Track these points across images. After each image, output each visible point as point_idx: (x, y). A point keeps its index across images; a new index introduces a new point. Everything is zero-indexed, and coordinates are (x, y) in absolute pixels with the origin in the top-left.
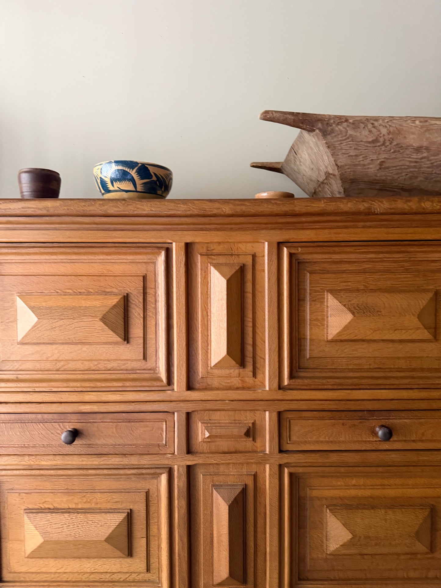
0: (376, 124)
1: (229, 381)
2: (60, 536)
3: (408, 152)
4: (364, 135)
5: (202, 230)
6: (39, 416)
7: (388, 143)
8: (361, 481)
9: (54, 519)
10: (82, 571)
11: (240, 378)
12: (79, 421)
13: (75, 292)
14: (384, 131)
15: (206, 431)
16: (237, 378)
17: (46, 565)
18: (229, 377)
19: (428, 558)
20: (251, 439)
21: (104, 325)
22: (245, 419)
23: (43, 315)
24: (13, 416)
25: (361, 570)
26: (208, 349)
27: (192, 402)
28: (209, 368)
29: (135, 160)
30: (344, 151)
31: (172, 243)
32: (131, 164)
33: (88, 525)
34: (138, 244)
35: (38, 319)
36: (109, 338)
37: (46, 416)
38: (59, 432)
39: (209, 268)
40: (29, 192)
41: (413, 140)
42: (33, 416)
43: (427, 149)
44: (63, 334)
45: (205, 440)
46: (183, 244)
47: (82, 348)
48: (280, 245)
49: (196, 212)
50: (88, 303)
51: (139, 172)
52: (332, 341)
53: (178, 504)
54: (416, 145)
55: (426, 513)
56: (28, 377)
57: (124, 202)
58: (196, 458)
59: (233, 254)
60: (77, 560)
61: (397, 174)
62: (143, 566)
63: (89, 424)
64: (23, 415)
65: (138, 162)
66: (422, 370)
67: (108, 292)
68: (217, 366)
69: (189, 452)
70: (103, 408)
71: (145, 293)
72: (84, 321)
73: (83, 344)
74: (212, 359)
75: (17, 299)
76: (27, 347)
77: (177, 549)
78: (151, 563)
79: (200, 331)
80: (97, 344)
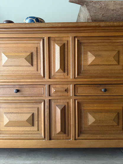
0: (101, 3)
1: (60, 77)
2: (14, 120)
3: (110, 11)
4: (98, 6)
5: (53, 33)
6: (8, 86)
7: (104, 8)
8: (98, 105)
9: (12, 115)
10: (20, 130)
11: (64, 76)
12: (19, 87)
13: (18, 52)
14: (103, 5)
15: (54, 90)
17: (10, 129)
18: (61, 75)
19: (117, 127)
20: (67, 92)
21: (26, 61)
22: (65, 87)
24: (1, 86)
25: (98, 131)
26: (55, 67)
27: (50, 82)
28: (55, 73)
29: (35, 16)
30: (92, 11)
31: (44, 37)
32: (34, 18)
33: (21, 117)
35: (8, 58)
36: (27, 65)
37: (10, 86)
38: (13, 90)
39: (55, 44)
41: (111, 7)
42: (6, 86)
43: (115, 10)
44: (15, 63)
45: (54, 92)
46: (48, 37)
47: (20, 68)
48: (75, 37)
49: (51, 26)
50: (22, 54)
51: (36, 20)
52: (89, 65)
53: (47, 110)
54: (112, 9)
55: (116, 114)
56: (5, 75)
59: (62, 40)
60: (18, 127)
61: (107, 18)
62: (36, 129)
63: (22, 88)
64: (3, 86)
66: (115, 73)
67: (27, 52)
68: (57, 72)
69: (49, 96)
70: (26, 83)
71: (37, 52)
72: (20, 59)
73: (20, 66)
74: (56, 70)
75: (2, 54)
76: (5, 67)
77: (46, 123)
78: (39, 128)
79: (52, 62)
80: (24, 66)
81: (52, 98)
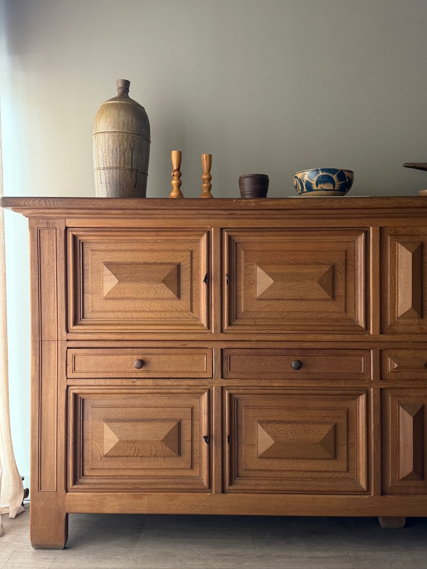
1: (411, 328)
2: (286, 439)
5: (393, 217)
6: (272, 351)
9: (281, 427)
10: (298, 469)
11: (419, 326)
12: (301, 355)
13: (297, 263)
15: (395, 363)
16: (417, 326)
17: (272, 464)
18: (411, 325)
21: (319, 286)
22: (423, 356)
23: (278, 278)
24: (253, 351)
26: (395, 304)
27: (384, 343)
28: (397, 318)
29: (336, 168)
31: (369, 227)
32: (333, 171)
33: (306, 432)
34: (345, 228)
35: (274, 281)
36: (322, 296)
37: (277, 351)
38: (285, 363)
39: (397, 245)
40: (251, 191)
42: (268, 351)
44: (290, 292)
45: (393, 370)
46: (378, 228)
47: (300, 303)
49: (396, 205)
50: (308, 271)
51: (338, 176)
53: (374, 417)
56: (263, 323)
57: (345, 199)
58: (387, 384)
59: (414, 235)
60: (295, 461)
62: (344, 466)
63: (308, 357)
64: (260, 350)
65: (339, 169)
67: (320, 263)
68: (402, 317)
69: (381, 379)
70: (319, 345)
71: (346, 264)
72: (307, 283)
73: (302, 300)
74: (399, 312)
75: (256, 267)
76: (262, 302)
77: (373, 451)
78: (350, 464)
79: (389, 291)
80: (312, 300)
81: (388, 386)
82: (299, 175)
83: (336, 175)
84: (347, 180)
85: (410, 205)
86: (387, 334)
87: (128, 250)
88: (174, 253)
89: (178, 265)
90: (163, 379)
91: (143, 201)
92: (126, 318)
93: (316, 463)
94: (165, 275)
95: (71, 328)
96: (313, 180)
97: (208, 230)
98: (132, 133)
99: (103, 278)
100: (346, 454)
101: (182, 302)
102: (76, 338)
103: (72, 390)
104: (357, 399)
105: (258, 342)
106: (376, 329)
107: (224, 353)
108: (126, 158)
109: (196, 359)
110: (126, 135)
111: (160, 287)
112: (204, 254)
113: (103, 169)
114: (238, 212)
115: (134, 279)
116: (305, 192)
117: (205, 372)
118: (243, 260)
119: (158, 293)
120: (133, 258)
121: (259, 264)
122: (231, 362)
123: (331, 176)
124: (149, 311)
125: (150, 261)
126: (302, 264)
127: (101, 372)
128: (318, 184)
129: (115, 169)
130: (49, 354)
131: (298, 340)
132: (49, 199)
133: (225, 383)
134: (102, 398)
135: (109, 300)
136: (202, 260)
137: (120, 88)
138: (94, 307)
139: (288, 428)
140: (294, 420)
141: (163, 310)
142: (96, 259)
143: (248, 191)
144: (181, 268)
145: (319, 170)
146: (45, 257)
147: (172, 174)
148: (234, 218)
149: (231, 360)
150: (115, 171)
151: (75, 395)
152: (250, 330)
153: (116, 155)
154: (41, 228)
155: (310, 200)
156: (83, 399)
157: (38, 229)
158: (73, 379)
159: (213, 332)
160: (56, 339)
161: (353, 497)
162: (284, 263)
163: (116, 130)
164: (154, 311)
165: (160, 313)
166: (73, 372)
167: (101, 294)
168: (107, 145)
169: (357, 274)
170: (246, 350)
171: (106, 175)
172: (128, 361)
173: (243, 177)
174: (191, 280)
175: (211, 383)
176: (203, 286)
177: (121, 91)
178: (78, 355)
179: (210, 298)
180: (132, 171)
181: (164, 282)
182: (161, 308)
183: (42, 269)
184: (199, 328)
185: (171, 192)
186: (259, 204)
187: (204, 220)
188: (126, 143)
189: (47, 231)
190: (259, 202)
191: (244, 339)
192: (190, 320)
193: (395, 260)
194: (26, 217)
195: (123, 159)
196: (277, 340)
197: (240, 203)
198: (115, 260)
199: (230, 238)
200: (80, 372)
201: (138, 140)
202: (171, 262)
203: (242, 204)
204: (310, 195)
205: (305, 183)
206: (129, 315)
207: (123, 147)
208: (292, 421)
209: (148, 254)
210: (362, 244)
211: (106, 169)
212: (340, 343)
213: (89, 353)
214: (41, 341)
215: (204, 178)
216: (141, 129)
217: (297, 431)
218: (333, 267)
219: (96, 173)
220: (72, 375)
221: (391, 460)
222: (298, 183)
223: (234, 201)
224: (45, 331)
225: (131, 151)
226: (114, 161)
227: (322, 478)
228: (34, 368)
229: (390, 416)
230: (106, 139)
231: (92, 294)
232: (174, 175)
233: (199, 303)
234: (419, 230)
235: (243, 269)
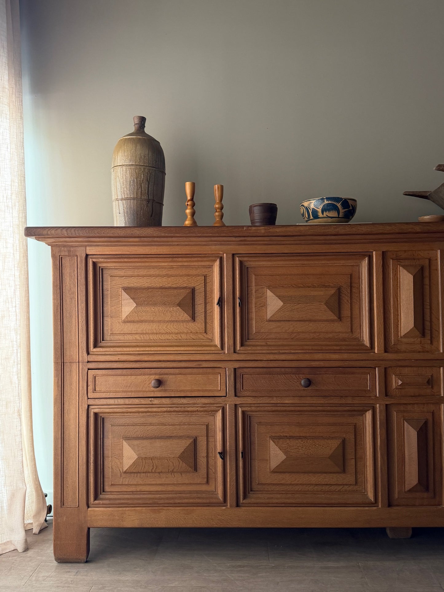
1: (413, 347)
2: (297, 454)
5: (394, 242)
6: (283, 370)
9: (291, 443)
10: (309, 483)
11: (421, 345)
12: (310, 373)
13: (305, 286)
15: (399, 380)
16: (419, 345)
17: (284, 478)
18: (413, 344)
20: (430, 387)
21: (326, 308)
22: (426, 373)
23: (287, 301)
24: (265, 370)
26: (398, 324)
27: (389, 361)
28: (400, 337)
29: (340, 197)
31: (373, 252)
32: (338, 200)
34: (349, 253)
35: (284, 303)
36: (329, 317)
37: (287, 370)
38: (296, 381)
39: (398, 268)
40: (260, 219)
42: (278, 369)
44: (299, 314)
45: (398, 387)
46: (381, 252)
47: (309, 324)
49: (397, 231)
50: (315, 293)
51: (343, 205)
53: (380, 432)
56: (274, 343)
57: (349, 226)
58: (392, 400)
59: (415, 258)
60: (306, 475)
62: (352, 479)
63: (316, 376)
64: (272, 369)
65: (343, 198)
67: (327, 286)
68: (406, 336)
69: (386, 395)
70: (327, 364)
71: (351, 287)
72: (314, 305)
73: (310, 321)
74: (402, 331)
75: (267, 291)
76: (273, 323)
77: (379, 465)
78: (358, 478)
79: (392, 312)
80: (320, 321)
81: (393, 402)
82: (306, 204)
83: (340, 203)
84: (351, 208)
85: (410, 230)
86: (391, 353)
87: (145, 276)
88: (189, 278)
89: (193, 289)
90: (180, 398)
91: (159, 230)
92: (144, 340)
93: (326, 477)
94: (181, 298)
95: (92, 350)
96: (319, 208)
97: (221, 255)
98: (148, 166)
99: (122, 302)
100: (354, 467)
101: (197, 324)
102: (96, 360)
103: (92, 410)
104: (364, 415)
105: (269, 361)
106: (381, 348)
107: (237, 373)
108: (143, 190)
109: (211, 378)
110: (142, 168)
111: (176, 310)
112: (217, 278)
113: (121, 200)
114: (249, 239)
115: (151, 302)
116: (311, 219)
117: (219, 391)
118: (254, 284)
119: (173, 316)
120: (150, 283)
121: (269, 287)
122: (244, 381)
123: (336, 204)
124: (166, 333)
125: (166, 286)
126: (309, 287)
127: (121, 392)
128: (323, 212)
129: (133, 200)
130: (70, 375)
131: (307, 359)
132: (70, 229)
133: (238, 401)
134: (121, 417)
135: (128, 323)
136: (216, 284)
137: (136, 124)
138: (113, 330)
139: (299, 443)
140: (304, 436)
141: (179, 332)
142: (115, 284)
143: (257, 219)
144: (196, 292)
145: (324, 199)
146: (66, 283)
147: (186, 204)
148: (245, 245)
149: (243, 379)
150: (132, 201)
151: (96, 414)
152: (261, 350)
153: (133, 186)
154: (63, 256)
155: (316, 227)
156: (103, 418)
157: (60, 256)
158: (94, 399)
159: (226, 352)
160: (78, 361)
161: (362, 508)
162: (293, 286)
163: (134, 163)
164: (170, 333)
165: (176, 335)
166: (94, 392)
167: (120, 317)
168: (124, 177)
169: (362, 296)
170: (258, 369)
171: (124, 205)
172: (145, 381)
173: (253, 206)
174: (206, 304)
175: (225, 401)
176: (217, 309)
177: (137, 126)
178: (98, 375)
179: (224, 320)
180: (149, 202)
181: (179, 305)
182: (177, 329)
183: (64, 294)
184: (213, 348)
185: (185, 220)
186: (269, 231)
187: (217, 247)
188: (143, 175)
189: (68, 258)
190: (269, 229)
191: (256, 359)
192: (204, 341)
193: (397, 282)
194: (48, 245)
195: (140, 190)
196: (287, 359)
197: (251, 230)
198: (133, 285)
199: (241, 263)
200: (100, 392)
201: (154, 173)
202: (186, 287)
203: (252, 231)
204: (316, 222)
205: (311, 211)
206: (147, 337)
207: (140, 179)
208: (303, 436)
209: (164, 279)
210: (366, 268)
211: (124, 200)
212: (347, 361)
213: (108, 373)
214: (63, 362)
215: (216, 207)
216: (156, 162)
217: (307, 446)
218: (339, 290)
219: (115, 204)
220: (93, 394)
221: (397, 473)
222: (305, 210)
223: (245, 228)
224: (67, 353)
225: (147, 183)
226: (131, 192)
227: (332, 491)
228: (57, 389)
229: (396, 431)
230: (124, 172)
231: (112, 317)
232: (188, 205)
233: (213, 325)
234: (419, 254)
235: (254, 291)
